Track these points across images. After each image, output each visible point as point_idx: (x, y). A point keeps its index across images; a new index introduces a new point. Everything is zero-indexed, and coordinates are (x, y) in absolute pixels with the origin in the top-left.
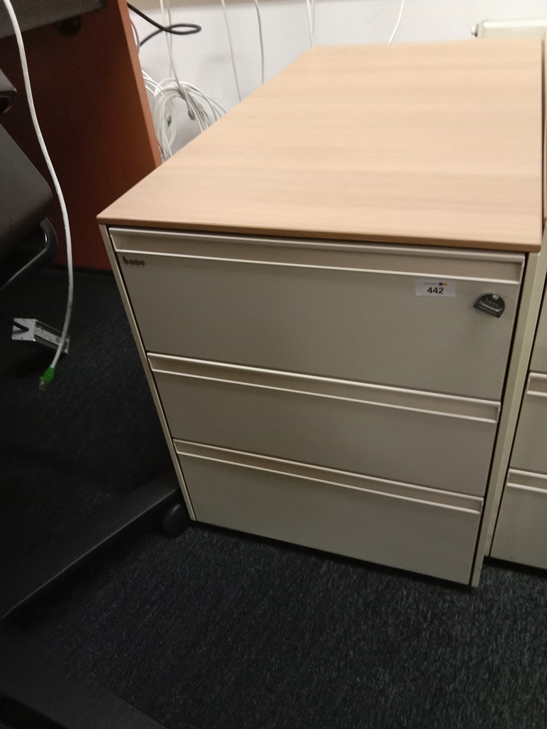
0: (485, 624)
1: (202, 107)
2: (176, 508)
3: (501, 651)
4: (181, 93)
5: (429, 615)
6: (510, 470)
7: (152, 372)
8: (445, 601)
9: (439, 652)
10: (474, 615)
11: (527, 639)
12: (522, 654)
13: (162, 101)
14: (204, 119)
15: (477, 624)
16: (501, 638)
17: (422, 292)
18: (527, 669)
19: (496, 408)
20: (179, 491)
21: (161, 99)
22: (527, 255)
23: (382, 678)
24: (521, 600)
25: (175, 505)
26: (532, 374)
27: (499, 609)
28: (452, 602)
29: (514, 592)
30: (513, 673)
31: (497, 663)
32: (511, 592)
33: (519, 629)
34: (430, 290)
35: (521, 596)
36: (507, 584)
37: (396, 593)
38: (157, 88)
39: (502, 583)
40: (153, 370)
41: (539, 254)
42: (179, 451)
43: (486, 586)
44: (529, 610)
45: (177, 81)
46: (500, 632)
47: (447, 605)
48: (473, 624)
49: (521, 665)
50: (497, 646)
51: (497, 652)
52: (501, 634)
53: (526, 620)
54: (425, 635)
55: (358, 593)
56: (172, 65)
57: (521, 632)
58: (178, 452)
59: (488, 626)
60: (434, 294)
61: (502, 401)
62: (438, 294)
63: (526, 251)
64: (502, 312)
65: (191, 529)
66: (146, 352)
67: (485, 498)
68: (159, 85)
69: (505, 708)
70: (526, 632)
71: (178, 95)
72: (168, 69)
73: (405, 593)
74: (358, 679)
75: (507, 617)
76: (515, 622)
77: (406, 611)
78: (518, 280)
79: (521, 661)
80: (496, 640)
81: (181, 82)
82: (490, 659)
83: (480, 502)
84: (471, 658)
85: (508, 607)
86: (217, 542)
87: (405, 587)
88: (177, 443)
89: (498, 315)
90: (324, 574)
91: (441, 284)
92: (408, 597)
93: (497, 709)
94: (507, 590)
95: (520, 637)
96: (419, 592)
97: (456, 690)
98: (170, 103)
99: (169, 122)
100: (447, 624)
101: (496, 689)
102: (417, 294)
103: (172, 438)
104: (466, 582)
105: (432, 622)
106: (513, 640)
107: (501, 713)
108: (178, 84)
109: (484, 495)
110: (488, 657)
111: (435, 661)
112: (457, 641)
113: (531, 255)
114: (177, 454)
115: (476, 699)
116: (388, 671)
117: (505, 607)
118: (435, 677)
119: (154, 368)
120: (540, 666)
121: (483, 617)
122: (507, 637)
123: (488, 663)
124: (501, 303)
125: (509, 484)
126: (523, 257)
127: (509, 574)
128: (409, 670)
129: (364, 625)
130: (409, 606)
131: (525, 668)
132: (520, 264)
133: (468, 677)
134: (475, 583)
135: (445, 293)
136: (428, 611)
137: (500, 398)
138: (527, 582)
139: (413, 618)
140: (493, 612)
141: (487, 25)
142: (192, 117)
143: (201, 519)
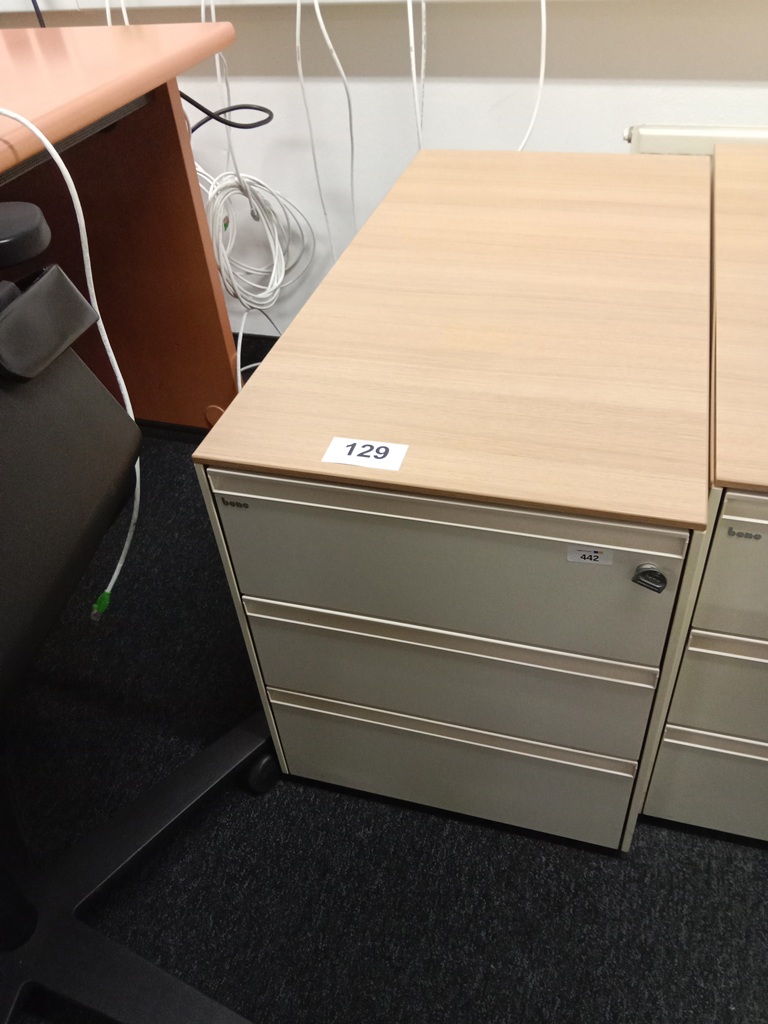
0: (636, 895)
1: (269, 205)
2: (265, 760)
3: (655, 927)
4: (242, 189)
5: (573, 886)
6: (668, 726)
7: (247, 616)
8: (590, 869)
9: (585, 931)
10: (624, 885)
11: (685, 912)
12: (679, 930)
13: (219, 203)
14: (271, 220)
15: (628, 895)
16: (655, 911)
17: (574, 557)
18: (685, 947)
19: (654, 674)
20: (270, 741)
21: (218, 199)
22: (691, 532)
23: (519, 963)
24: (678, 865)
25: (263, 758)
26: (693, 631)
27: (653, 876)
28: (598, 869)
29: (670, 855)
30: (669, 951)
31: (650, 941)
32: (666, 855)
33: (676, 899)
34: (584, 557)
35: (678, 860)
36: (662, 845)
37: (534, 859)
38: (213, 184)
39: (656, 845)
40: (248, 614)
41: (705, 532)
42: (273, 699)
43: (638, 848)
44: (687, 876)
45: (237, 175)
46: (653, 903)
47: (592, 872)
48: (624, 896)
49: (677, 942)
50: (651, 921)
51: (650, 928)
52: (655, 908)
53: (683, 889)
54: (568, 911)
55: (489, 860)
56: (230, 150)
57: (677, 904)
58: (272, 701)
59: (640, 897)
60: (588, 561)
61: (661, 667)
62: (592, 562)
63: (691, 529)
64: (663, 588)
65: (281, 783)
66: (241, 595)
67: (640, 761)
68: (215, 180)
69: (659, 993)
70: (683, 904)
71: (239, 191)
72: (225, 153)
73: (544, 859)
74: (492, 966)
75: (662, 887)
76: (671, 892)
77: (546, 882)
78: (681, 554)
79: (677, 937)
80: (649, 914)
81: (241, 175)
82: (643, 937)
83: (634, 766)
84: (621, 936)
85: (664, 874)
86: (315, 799)
87: (544, 851)
88: (272, 691)
89: (659, 591)
90: (447, 837)
91: (596, 552)
92: (547, 865)
93: (650, 994)
94: (662, 853)
95: (676, 910)
96: (560, 858)
97: (604, 975)
98: (228, 204)
99: (226, 225)
100: (593, 897)
101: (650, 971)
102: (569, 559)
103: (266, 686)
104: (615, 846)
105: (576, 895)
106: (668, 914)
107: (656, 999)
108: (239, 178)
109: (638, 758)
110: (640, 935)
111: (581, 941)
112: (605, 917)
113: (696, 533)
114: (270, 704)
115: (627, 985)
116: (526, 955)
117: (660, 872)
118: (581, 960)
119: (250, 612)
120: (699, 942)
121: (634, 887)
122: (662, 910)
123: (640, 941)
124: (662, 580)
125: (666, 740)
126: (688, 534)
127: (664, 833)
128: (551, 952)
129: (497, 900)
130: (549, 877)
131: (682, 945)
132: (685, 540)
133: (618, 959)
134: (626, 848)
135: (601, 561)
136: (571, 881)
137: (658, 664)
138: (685, 843)
139: (554, 889)
140: (647, 880)
141: (643, 131)
142: (256, 217)
143: (294, 773)
